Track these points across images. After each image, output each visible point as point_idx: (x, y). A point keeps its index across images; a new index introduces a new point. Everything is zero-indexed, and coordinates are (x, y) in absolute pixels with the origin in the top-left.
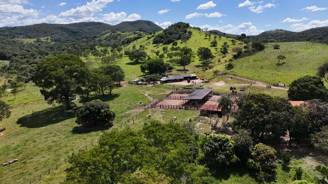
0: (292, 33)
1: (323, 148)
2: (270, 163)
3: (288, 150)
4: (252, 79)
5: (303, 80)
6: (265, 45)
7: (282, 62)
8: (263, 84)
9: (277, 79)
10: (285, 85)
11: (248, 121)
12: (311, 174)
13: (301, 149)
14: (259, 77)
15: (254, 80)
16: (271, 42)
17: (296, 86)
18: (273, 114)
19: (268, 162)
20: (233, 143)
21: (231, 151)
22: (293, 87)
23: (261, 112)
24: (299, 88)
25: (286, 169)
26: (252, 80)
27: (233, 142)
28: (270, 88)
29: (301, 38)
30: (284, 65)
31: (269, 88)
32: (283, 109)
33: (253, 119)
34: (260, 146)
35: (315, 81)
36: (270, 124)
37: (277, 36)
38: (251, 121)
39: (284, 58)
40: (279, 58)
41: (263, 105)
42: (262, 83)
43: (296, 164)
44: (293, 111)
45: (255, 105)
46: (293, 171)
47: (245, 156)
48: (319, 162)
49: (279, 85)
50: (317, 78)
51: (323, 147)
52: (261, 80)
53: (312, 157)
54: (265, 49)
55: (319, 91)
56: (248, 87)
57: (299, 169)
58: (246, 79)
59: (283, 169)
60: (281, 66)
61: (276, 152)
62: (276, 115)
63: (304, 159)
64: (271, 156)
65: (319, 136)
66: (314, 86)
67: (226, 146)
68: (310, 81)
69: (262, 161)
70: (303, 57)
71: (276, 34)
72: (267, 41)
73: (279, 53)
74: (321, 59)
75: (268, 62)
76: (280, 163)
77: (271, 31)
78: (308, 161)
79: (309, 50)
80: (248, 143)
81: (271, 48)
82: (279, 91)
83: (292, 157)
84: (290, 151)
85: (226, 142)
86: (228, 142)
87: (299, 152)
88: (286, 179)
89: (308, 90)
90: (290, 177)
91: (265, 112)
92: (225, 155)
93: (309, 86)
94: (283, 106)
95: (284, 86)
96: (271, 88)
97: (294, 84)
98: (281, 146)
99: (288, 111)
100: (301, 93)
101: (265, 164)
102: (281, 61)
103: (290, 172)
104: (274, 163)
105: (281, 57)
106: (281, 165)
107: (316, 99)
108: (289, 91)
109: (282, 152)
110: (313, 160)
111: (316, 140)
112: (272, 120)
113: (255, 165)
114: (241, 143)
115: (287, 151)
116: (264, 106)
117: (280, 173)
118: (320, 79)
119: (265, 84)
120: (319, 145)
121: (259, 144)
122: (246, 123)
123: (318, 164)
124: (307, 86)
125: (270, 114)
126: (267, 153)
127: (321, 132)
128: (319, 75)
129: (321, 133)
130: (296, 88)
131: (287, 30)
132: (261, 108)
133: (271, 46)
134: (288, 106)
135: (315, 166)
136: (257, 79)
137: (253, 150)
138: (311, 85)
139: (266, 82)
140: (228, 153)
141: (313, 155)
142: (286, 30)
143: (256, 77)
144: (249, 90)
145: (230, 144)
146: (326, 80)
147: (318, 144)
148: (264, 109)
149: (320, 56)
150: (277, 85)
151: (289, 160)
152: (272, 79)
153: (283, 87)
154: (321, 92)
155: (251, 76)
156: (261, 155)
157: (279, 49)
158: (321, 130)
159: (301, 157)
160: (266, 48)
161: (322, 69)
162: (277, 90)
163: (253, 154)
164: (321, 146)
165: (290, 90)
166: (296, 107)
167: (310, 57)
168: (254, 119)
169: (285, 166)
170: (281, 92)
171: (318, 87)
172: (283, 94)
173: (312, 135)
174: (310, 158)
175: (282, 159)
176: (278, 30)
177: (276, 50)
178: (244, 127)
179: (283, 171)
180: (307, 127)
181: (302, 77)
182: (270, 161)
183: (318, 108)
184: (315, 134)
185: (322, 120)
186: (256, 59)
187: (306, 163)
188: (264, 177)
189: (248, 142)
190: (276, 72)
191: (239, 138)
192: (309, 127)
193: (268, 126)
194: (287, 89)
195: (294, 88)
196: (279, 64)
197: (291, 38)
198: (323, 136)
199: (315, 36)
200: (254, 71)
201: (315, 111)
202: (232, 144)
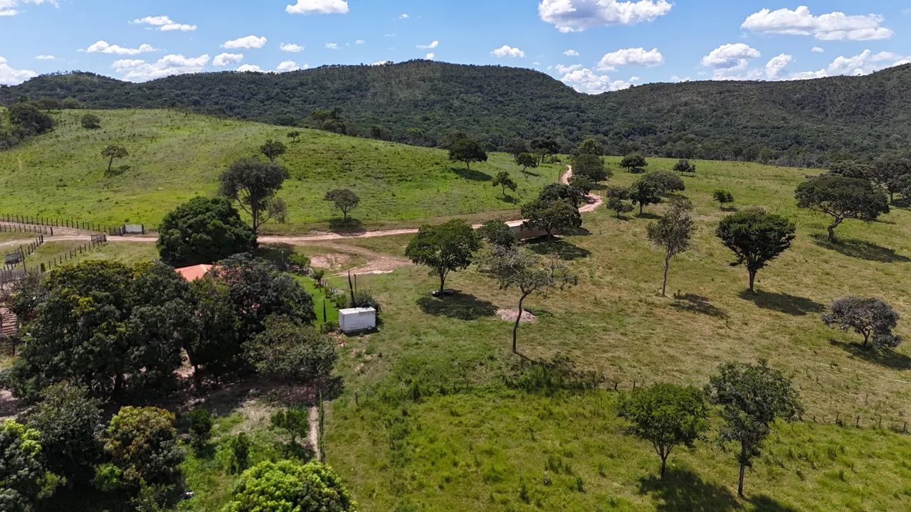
0: (122, 85)
1: (276, 368)
2: (165, 452)
3: (197, 400)
4: (40, 222)
5: (191, 209)
6: (54, 117)
7: (119, 166)
8: (79, 234)
9: (120, 214)
10: (145, 229)
11: (69, 354)
12: (264, 439)
13: (227, 387)
14: (58, 212)
15: (45, 223)
16: (71, 106)
17: (176, 226)
18: (142, 317)
19: (158, 454)
20: (35, 438)
21: (36, 464)
22: (171, 231)
23: (105, 316)
24: (184, 233)
25: (205, 452)
26: (40, 224)
27: (37, 433)
28: (104, 243)
29: (149, 99)
30: (127, 173)
31: (101, 241)
32: (167, 295)
33: (85, 344)
34: (125, 415)
35: (219, 211)
36: (139, 346)
37: (81, 91)
38: (80, 350)
39: (122, 153)
40: (109, 154)
41: (107, 293)
42: (74, 230)
43: (225, 430)
44: (193, 295)
45: (82, 300)
46: (222, 449)
47: (85, 463)
48: (273, 406)
49: (129, 229)
50: (223, 202)
51: (277, 366)
52: (70, 223)
53: (256, 399)
54: (54, 128)
55: (233, 233)
56: (32, 248)
57: (240, 441)
58: (17, 225)
59: (199, 456)
60: (117, 177)
61: (173, 417)
62: (153, 315)
63: (241, 410)
64: (164, 434)
65: (263, 342)
66: (219, 223)
67: (12, 456)
68: (208, 210)
69: (141, 458)
70: (172, 151)
71: (77, 83)
72: (56, 103)
73: (103, 140)
74: (215, 155)
75: (76, 168)
76: (187, 442)
77: (59, 76)
78: (250, 412)
79: (181, 132)
80: (88, 420)
81: (74, 126)
82: (134, 247)
83: (212, 415)
84: (203, 400)
85: (12, 441)
86: (17, 440)
87: (223, 396)
88: (213, 477)
89: (208, 234)
90: (221, 468)
91: (118, 313)
92: (14, 485)
93: (207, 223)
94: (165, 287)
95: (143, 232)
96: (105, 241)
97: (171, 222)
98: (177, 397)
99: (182, 298)
100: (193, 245)
101: (150, 461)
102: (117, 164)
103: (217, 455)
104: (174, 449)
105: (114, 152)
106: (190, 446)
107: (238, 255)
108: (162, 243)
109: (183, 411)
110: (260, 405)
111: (258, 355)
112: (143, 332)
113: (121, 477)
114: (63, 428)
115: (196, 404)
116: (111, 297)
117: (191, 470)
118: (230, 204)
119: (85, 231)
120: (266, 363)
121: (120, 413)
122: (61, 360)
123: (275, 411)
124: (203, 224)
125: (133, 319)
126: (151, 428)
127: (264, 332)
128: (225, 194)
129: (265, 334)
130: (177, 234)
131: (107, 76)
132: (104, 306)
133: (73, 120)
134: (178, 283)
135: (268, 416)
136: (54, 220)
137: (106, 435)
138: (212, 220)
139: (86, 227)
140: (27, 476)
141: (258, 391)
142: (102, 75)
143: (51, 216)
144: (36, 256)
145: (27, 443)
146: (241, 205)
147: (264, 362)
148: (113, 307)
149: (212, 145)
150: (123, 232)
151: (209, 426)
152: (103, 214)
153: (142, 235)
154: (237, 236)
155: (32, 212)
156: (134, 442)
157: (99, 127)
158: (264, 328)
159: (232, 407)
160: (57, 124)
161: (229, 179)
162: (124, 245)
163: (109, 447)
164: (272, 365)
165: (162, 241)
166: (198, 283)
167: (189, 148)
168: (88, 340)
169: (200, 446)
170: (138, 249)
171: (228, 223)
172: (145, 253)
173: (246, 344)
174: (253, 402)
175: (190, 430)
176: (81, 73)
177: (93, 131)
178: (57, 374)
179: (200, 461)
180: (231, 328)
181: (187, 201)
182: (163, 449)
183: (247, 276)
184: (253, 339)
185: (260, 303)
186: (35, 158)
187: (247, 418)
188: (156, 500)
189: (86, 417)
190: (110, 194)
191: (53, 416)
192: (237, 327)
193: (136, 353)
194: (155, 239)
195: (172, 234)
196: (111, 172)
197: (123, 98)
198: (271, 341)
199: (183, 96)
200: (40, 197)
201: (242, 284)
202: (34, 442)
